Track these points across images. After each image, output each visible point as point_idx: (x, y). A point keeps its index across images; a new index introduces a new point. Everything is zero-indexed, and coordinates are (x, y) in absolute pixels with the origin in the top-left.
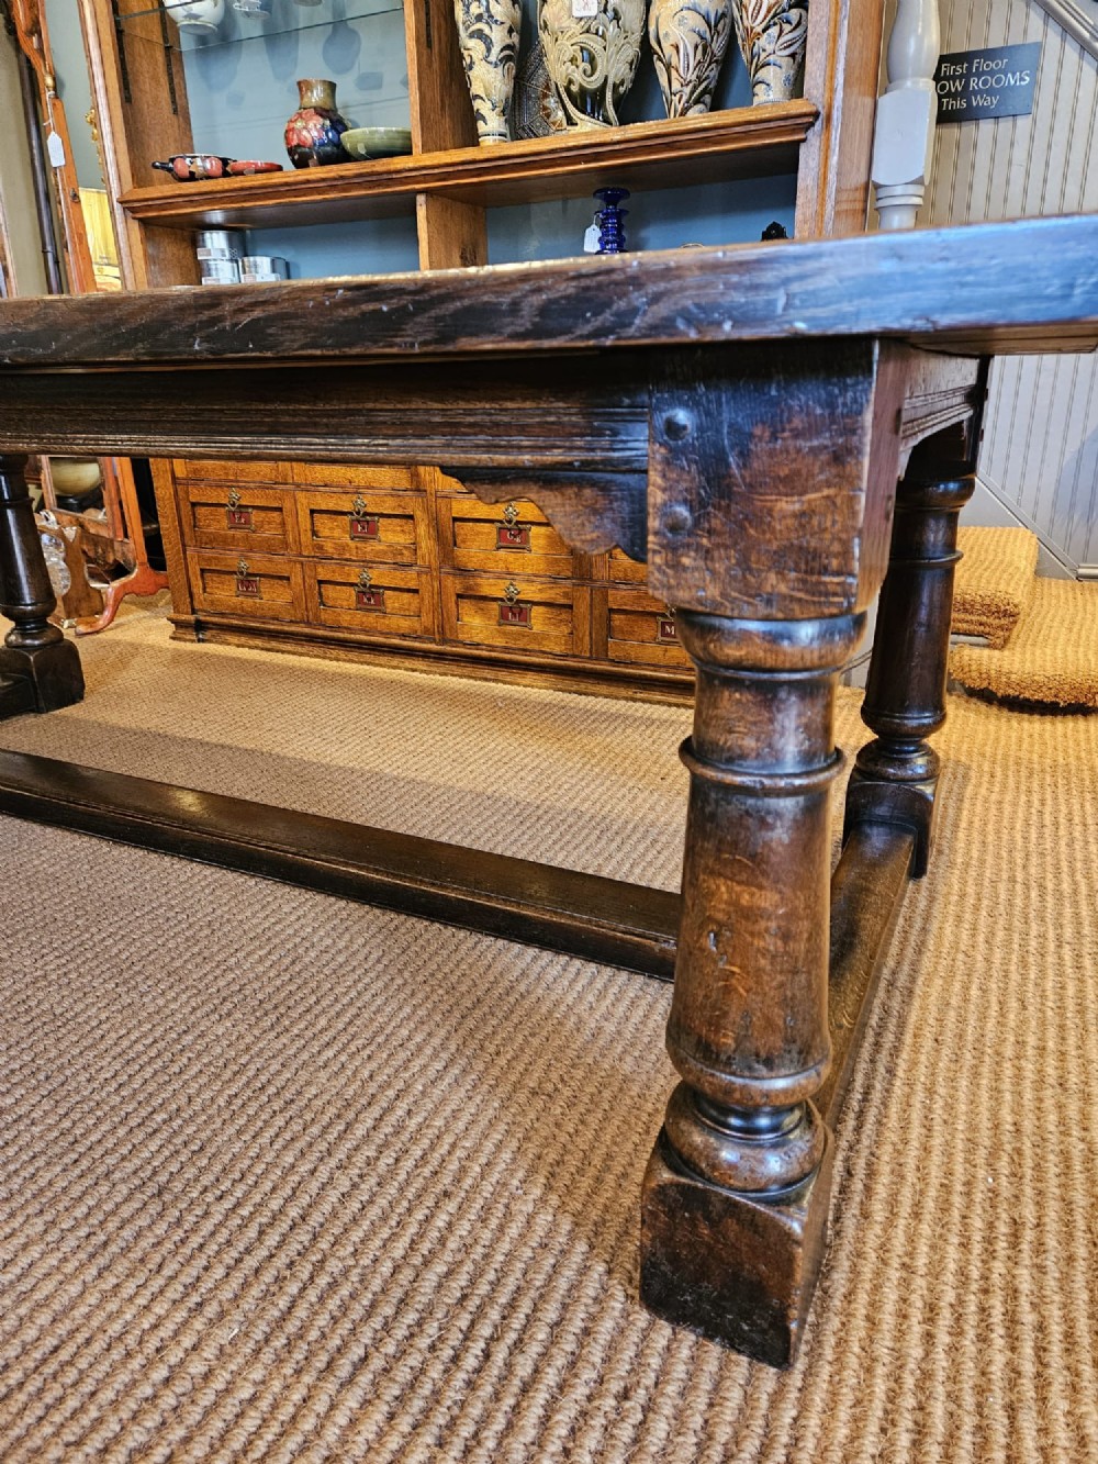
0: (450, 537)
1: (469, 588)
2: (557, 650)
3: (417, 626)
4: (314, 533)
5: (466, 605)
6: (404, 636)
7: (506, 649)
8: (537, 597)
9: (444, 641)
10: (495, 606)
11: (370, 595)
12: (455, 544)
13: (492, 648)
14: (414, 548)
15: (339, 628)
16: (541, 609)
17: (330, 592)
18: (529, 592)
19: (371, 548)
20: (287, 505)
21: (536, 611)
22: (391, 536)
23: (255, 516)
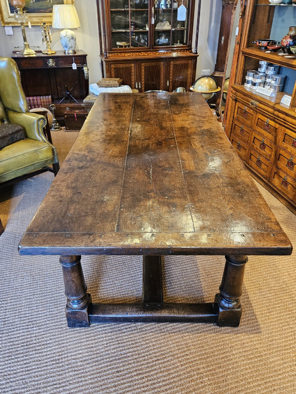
0: (278, 158)
1: (277, 172)
2: (290, 197)
3: (265, 175)
4: (254, 142)
5: (276, 175)
6: (262, 175)
7: (280, 191)
8: (290, 183)
9: (269, 181)
10: (282, 179)
11: (259, 162)
12: (278, 160)
13: (278, 189)
14: (270, 156)
15: (251, 166)
16: (291, 186)
17: (252, 157)
18: (289, 180)
19: (262, 151)
20: (251, 133)
21: (290, 185)
22: (267, 151)
23: (245, 133)
